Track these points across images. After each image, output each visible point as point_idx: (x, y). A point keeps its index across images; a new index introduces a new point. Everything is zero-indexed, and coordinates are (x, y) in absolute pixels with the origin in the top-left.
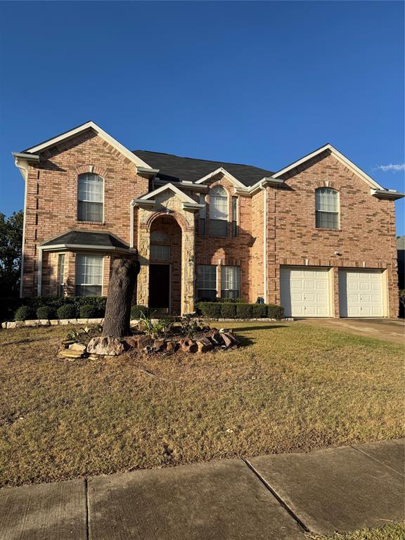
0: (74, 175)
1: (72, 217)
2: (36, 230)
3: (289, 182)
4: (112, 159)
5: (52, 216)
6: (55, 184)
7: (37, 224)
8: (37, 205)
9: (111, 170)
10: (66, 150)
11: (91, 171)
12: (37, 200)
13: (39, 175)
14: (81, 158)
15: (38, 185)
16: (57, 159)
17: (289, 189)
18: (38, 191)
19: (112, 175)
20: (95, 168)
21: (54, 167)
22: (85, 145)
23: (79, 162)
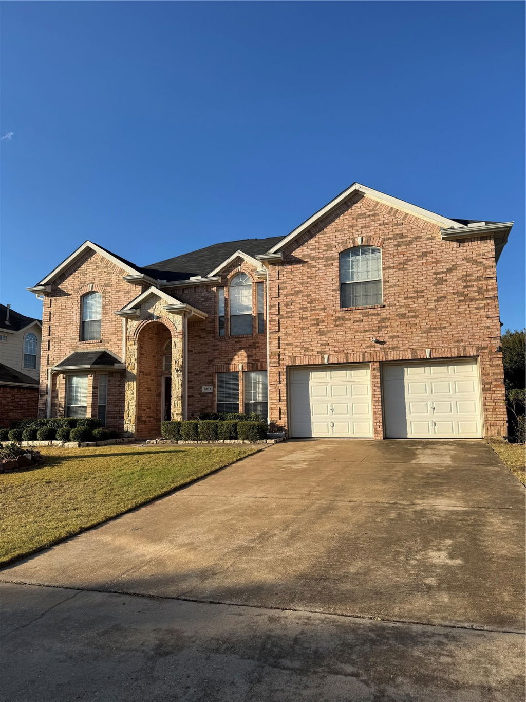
0: (77, 297)
1: (75, 339)
2: (48, 356)
3: (297, 253)
4: (108, 273)
5: (60, 341)
6: (62, 309)
7: (49, 350)
8: (50, 331)
9: (106, 285)
10: (72, 274)
11: (90, 290)
12: (50, 327)
13: (51, 303)
14: (84, 279)
15: (50, 313)
16: (65, 286)
17: (299, 261)
18: (50, 319)
19: (109, 289)
20: (94, 286)
21: (63, 293)
22: (86, 266)
23: (81, 283)
